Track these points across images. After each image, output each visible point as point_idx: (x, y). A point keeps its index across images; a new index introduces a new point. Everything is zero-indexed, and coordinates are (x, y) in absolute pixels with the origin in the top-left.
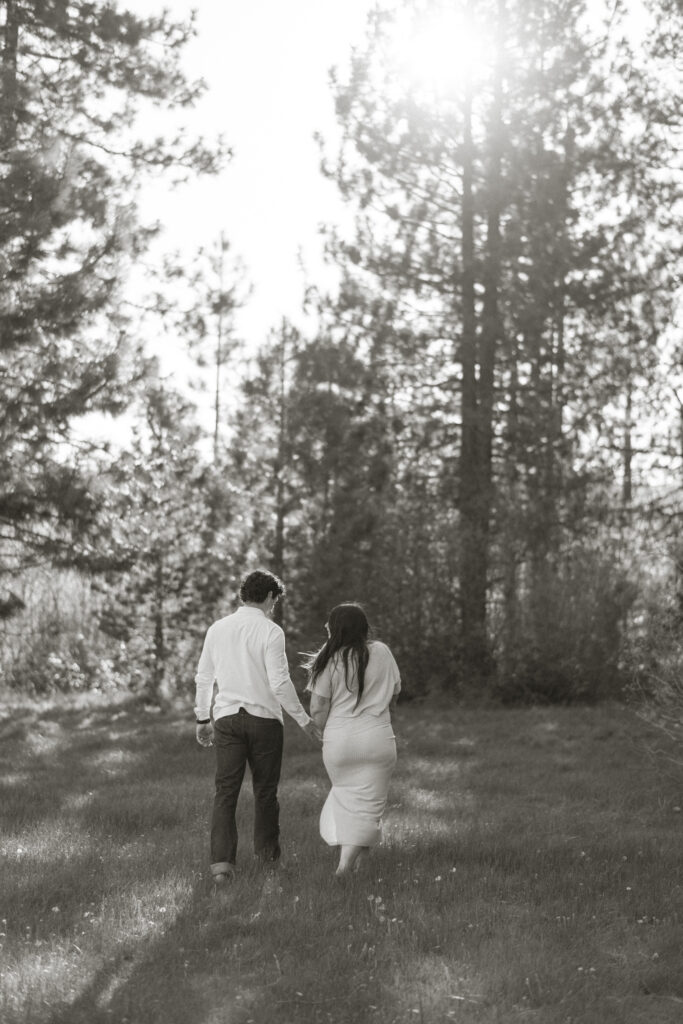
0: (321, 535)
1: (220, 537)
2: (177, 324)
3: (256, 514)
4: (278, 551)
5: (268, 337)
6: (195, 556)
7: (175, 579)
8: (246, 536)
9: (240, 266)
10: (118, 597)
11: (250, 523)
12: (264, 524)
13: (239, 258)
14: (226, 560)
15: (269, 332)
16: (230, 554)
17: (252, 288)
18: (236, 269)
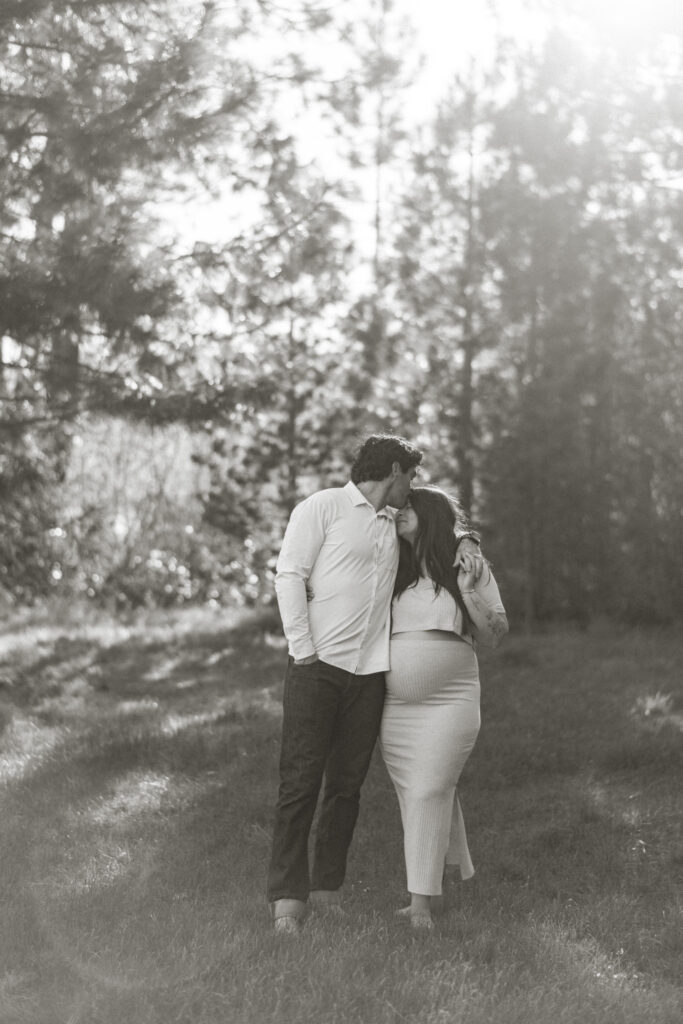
0: (527, 379)
1: (380, 385)
2: (321, 98)
3: (433, 351)
4: (463, 403)
5: (451, 89)
6: (344, 412)
7: (315, 446)
8: (418, 382)
9: (407, 31)
10: (231, 473)
11: (423, 364)
12: (444, 365)
13: (406, 19)
14: (388, 419)
15: (453, 81)
16: (395, 408)
17: (422, 60)
18: (401, 35)
